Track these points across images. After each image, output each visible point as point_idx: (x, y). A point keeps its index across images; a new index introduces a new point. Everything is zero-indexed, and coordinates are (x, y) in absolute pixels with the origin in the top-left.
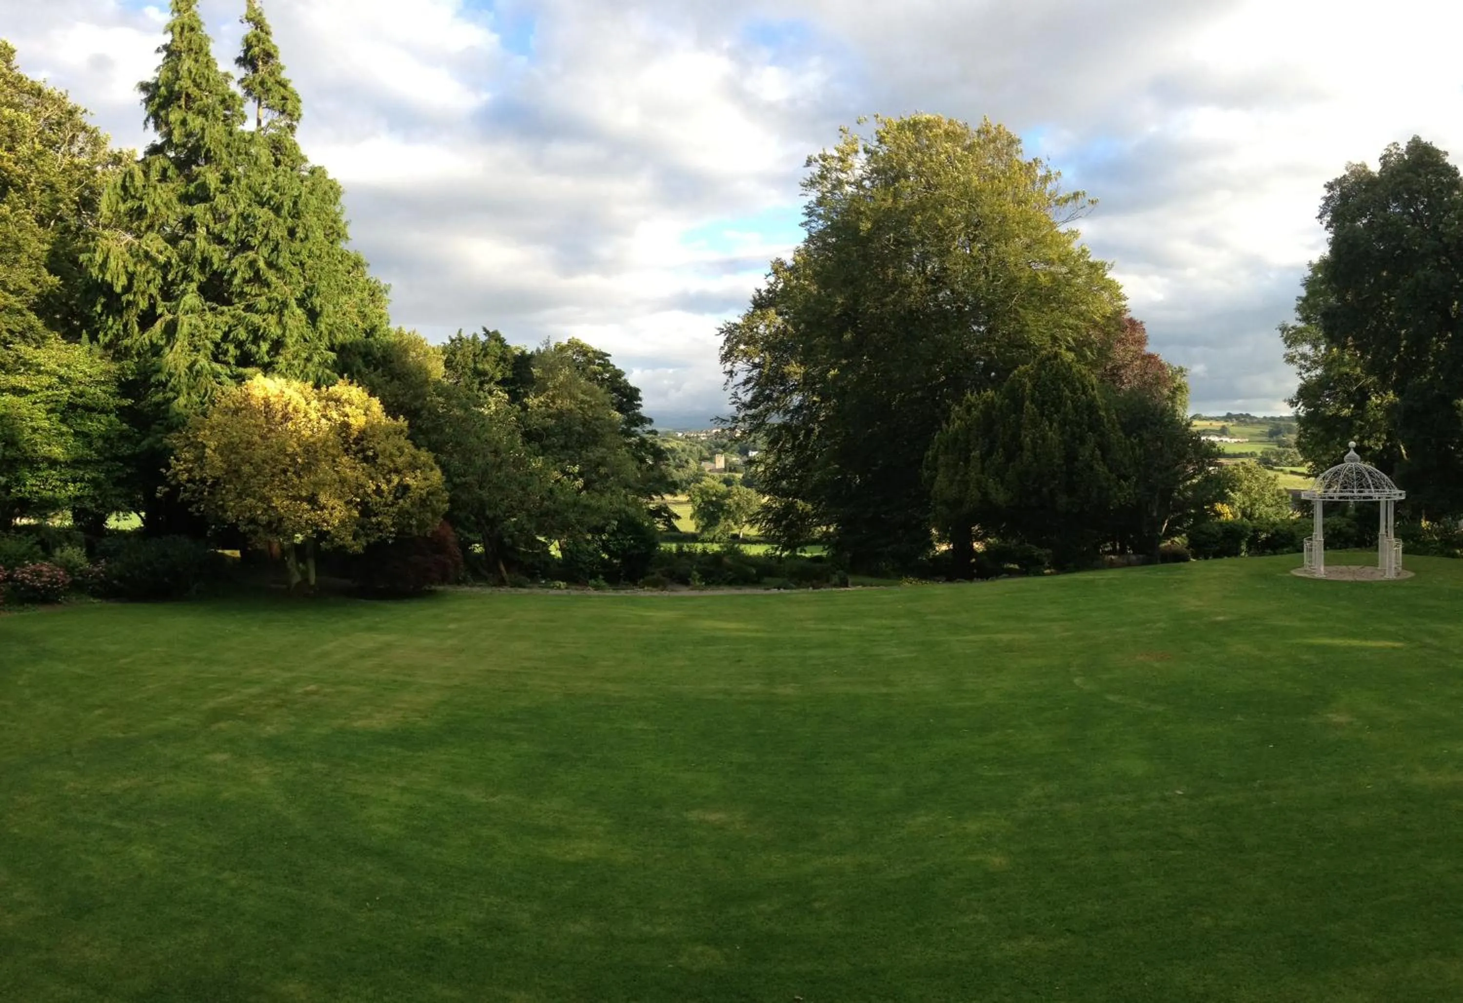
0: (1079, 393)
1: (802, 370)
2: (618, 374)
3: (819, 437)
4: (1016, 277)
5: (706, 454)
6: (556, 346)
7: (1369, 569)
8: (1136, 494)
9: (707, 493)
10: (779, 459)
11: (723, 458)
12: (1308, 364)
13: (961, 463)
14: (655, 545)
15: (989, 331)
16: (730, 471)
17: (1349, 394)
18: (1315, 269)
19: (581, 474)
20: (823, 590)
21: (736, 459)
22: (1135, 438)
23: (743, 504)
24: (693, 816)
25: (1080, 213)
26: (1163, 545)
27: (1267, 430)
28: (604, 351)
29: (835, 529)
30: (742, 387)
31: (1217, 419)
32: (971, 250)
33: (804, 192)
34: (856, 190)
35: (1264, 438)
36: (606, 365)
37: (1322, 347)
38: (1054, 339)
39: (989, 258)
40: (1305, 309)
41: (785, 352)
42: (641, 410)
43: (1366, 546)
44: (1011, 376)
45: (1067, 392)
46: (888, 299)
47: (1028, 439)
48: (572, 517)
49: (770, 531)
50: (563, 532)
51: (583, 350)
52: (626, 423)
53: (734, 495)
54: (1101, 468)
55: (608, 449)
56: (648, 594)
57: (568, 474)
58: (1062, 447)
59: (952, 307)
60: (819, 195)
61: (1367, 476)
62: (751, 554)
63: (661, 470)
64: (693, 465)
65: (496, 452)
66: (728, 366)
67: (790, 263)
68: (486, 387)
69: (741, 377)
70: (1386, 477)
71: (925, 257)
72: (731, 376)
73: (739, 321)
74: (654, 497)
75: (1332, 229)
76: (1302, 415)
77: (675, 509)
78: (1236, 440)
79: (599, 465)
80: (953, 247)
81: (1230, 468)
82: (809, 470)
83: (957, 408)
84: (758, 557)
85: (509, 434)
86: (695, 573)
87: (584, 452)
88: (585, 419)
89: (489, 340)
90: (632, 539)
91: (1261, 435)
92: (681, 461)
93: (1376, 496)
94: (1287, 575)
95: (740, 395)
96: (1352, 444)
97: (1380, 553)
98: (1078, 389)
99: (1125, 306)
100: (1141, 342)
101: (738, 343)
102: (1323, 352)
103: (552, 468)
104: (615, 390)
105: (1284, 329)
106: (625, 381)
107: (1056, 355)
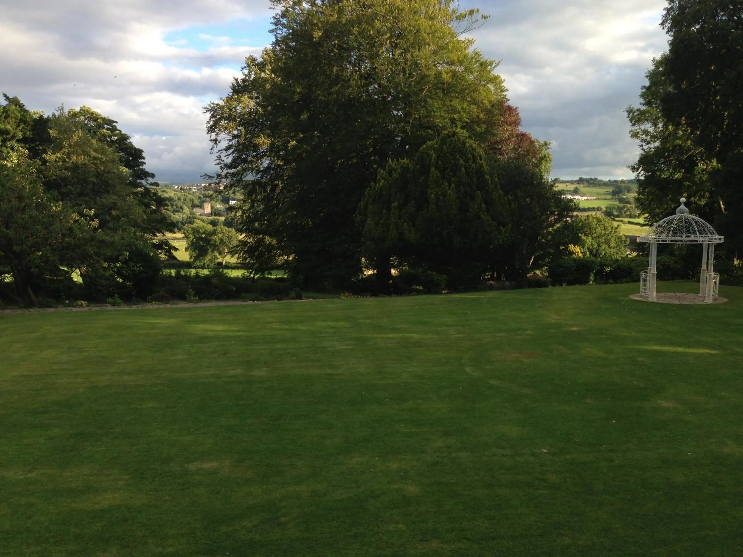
0: (471, 162)
1: (268, 141)
2: (124, 138)
3: (281, 190)
4: (425, 74)
5: (197, 202)
6: (69, 112)
7: (691, 295)
8: (511, 237)
9: (198, 232)
10: (252, 206)
11: (210, 205)
12: (648, 138)
13: (384, 211)
14: (159, 270)
15: (405, 115)
16: (215, 215)
17: (680, 161)
18: (658, 64)
19: (96, 216)
20: (284, 301)
21: (219, 206)
22: (511, 196)
23: (226, 240)
24: (192, 467)
25: (474, 25)
26: (528, 275)
27: (611, 191)
28: (111, 118)
29: (294, 258)
30: (224, 152)
31: (572, 182)
32: (393, 55)
33: (272, 6)
34: (310, 7)
35: (609, 197)
36: (113, 129)
37: (660, 125)
38: (453, 121)
39: (407, 60)
40: (648, 96)
41: (257, 127)
42: (144, 167)
43: (689, 278)
44: (421, 149)
45: (462, 161)
46: (332, 90)
47: (433, 195)
48: (90, 250)
49: (246, 259)
50: (83, 262)
51: (94, 117)
52: (132, 176)
53: (218, 233)
54: (485, 217)
55: (119, 196)
56: (156, 306)
57: (85, 216)
58: (458, 201)
59: (379, 97)
60: (284, 9)
61: (694, 224)
62: (232, 276)
63: (162, 213)
64: (186, 210)
65: (20, 198)
66: (213, 136)
67: (260, 60)
68: (9, 144)
69: (224, 144)
70: (709, 226)
71: (360, 59)
72: (216, 143)
73: (222, 103)
74: (158, 234)
75: (672, 34)
76: (642, 178)
77: (175, 244)
78: (586, 198)
79: (111, 208)
80: (381, 51)
81: (583, 219)
82: (274, 215)
83: (382, 171)
84: (237, 278)
85: (31, 183)
86: (191, 290)
87: (98, 198)
88: (98, 172)
89: (9, 104)
90: (140, 266)
91: (607, 194)
92: (177, 207)
93: (700, 239)
94: (627, 298)
95: (223, 158)
96: (683, 200)
97: (701, 284)
98: (470, 159)
99: (506, 95)
100: (516, 123)
101: (220, 119)
102: (661, 129)
103: (70, 211)
104: (122, 150)
105: (630, 111)
106: (130, 143)
107: (454, 134)
